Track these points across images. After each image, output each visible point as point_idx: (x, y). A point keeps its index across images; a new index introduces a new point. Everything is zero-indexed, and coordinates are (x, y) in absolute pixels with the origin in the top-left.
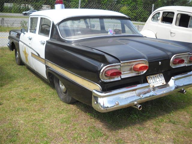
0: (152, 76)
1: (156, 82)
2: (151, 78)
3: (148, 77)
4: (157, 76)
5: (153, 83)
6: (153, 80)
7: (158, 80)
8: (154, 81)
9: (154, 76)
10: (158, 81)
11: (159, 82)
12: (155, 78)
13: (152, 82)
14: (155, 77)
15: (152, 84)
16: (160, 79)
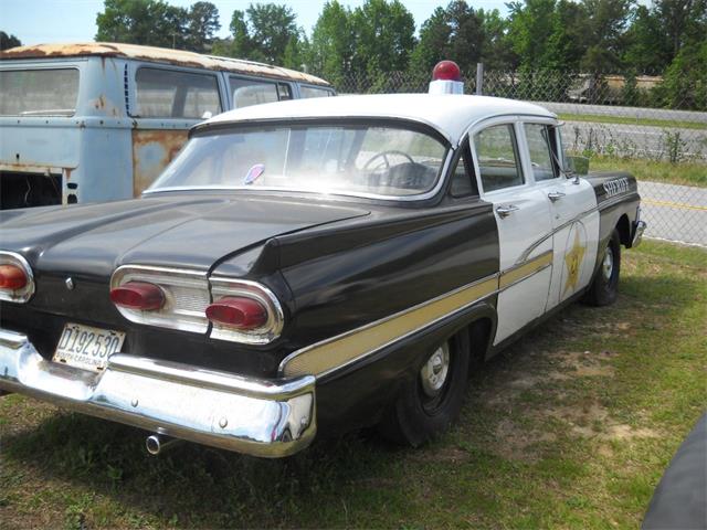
0: (83, 329)
1: (80, 354)
2: (78, 332)
3: (70, 326)
4: (100, 335)
5: (71, 350)
6: (78, 340)
7: (92, 347)
8: (77, 345)
9: (90, 331)
10: (90, 353)
11: (90, 356)
12: (88, 340)
13: (69, 346)
14: (93, 334)
15: (65, 351)
16: (103, 349)
